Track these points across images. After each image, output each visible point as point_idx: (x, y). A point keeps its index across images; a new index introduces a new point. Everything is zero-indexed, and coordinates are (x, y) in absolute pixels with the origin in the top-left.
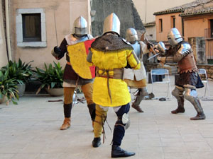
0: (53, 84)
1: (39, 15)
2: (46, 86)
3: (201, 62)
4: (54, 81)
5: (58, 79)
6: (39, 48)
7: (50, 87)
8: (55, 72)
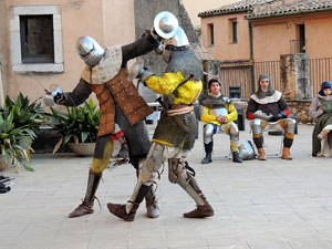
0: (84, 136)
1: (50, 17)
2: (72, 140)
3: (303, 96)
4: (85, 130)
5: (93, 127)
6: (50, 73)
7: (80, 141)
8: (86, 115)
